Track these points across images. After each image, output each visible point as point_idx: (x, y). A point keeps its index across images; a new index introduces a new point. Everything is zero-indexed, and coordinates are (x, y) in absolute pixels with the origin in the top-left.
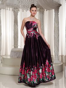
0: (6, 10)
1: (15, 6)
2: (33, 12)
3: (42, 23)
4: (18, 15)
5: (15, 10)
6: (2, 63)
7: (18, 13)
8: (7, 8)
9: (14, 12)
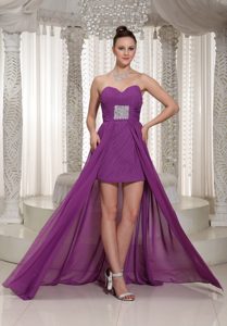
0: (38, 35)
1: (71, 21)
2: (121, 52)
3: (170, 80)
4: (83, 52)
5: (72, 35)
6: (23, 223)
7: (84, 46)
8: (41, 27)
9: (69, 41)
